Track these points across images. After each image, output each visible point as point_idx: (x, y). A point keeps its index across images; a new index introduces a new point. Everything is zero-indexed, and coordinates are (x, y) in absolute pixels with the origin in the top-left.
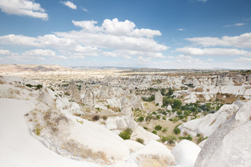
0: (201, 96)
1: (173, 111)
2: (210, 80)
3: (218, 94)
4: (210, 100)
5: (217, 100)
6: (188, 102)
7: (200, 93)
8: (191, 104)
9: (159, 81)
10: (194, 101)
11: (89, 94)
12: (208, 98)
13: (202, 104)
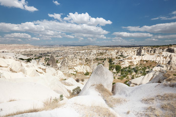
0: (131, 62)
1: (118, 73)
2: (133, 52)
3: (141, 60)
4: (137, 65)
5: (141, 64)
6: (124, 66)
7: (130, 60)
8: (126, 68)
9: (102, 54)
10: (128, 66)
11: (64, 64)
12: (135, 64)
13: (133, 67)
